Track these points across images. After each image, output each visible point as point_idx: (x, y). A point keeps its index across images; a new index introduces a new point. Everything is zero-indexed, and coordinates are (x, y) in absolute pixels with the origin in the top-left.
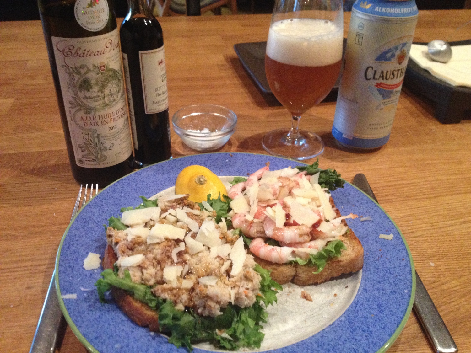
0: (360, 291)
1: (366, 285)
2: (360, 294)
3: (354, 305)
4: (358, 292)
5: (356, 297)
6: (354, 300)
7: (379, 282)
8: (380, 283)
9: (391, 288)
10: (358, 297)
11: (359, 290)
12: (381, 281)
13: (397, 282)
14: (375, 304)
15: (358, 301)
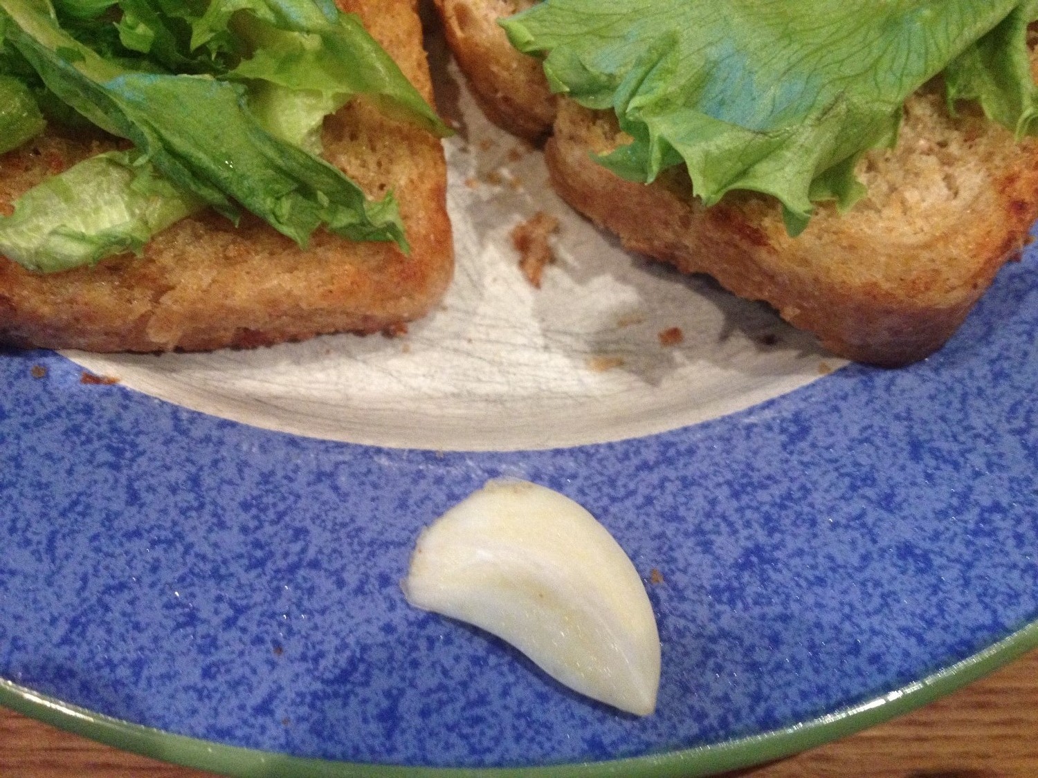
0: (768, 414)
1: (836, 409)
2: (749, 428)
3: (650, 455)
4: (750, 412)
5: (705, 426)
6: (686, 429)
7: (916, 449)
8: (915, 454)
9: (931, 526)
10: (718, 430)
11: (770, 404)
12: (932, 451)
13: (1008, 524)
14: (744, 533)
15: (691, 452)
